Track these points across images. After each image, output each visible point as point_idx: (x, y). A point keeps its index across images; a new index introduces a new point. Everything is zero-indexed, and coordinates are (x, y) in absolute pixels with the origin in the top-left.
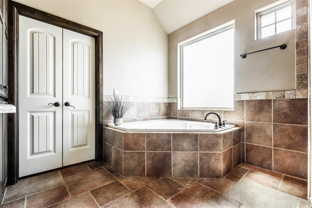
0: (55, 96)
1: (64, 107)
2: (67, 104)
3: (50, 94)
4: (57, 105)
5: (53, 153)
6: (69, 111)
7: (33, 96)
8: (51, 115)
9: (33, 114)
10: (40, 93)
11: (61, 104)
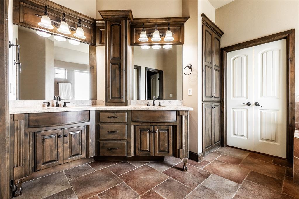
0: (247, 98)
1: (254, 106)
2: (256, 104)
3: (244, 97)
4: (248, 104)
5: (246, 138)
6: (259, 109)
7: (235, 99)
8: (245, 111)
9: (234, 110)
10: (238, 97)
11: (252, 104)
